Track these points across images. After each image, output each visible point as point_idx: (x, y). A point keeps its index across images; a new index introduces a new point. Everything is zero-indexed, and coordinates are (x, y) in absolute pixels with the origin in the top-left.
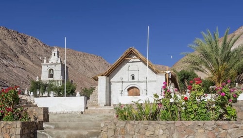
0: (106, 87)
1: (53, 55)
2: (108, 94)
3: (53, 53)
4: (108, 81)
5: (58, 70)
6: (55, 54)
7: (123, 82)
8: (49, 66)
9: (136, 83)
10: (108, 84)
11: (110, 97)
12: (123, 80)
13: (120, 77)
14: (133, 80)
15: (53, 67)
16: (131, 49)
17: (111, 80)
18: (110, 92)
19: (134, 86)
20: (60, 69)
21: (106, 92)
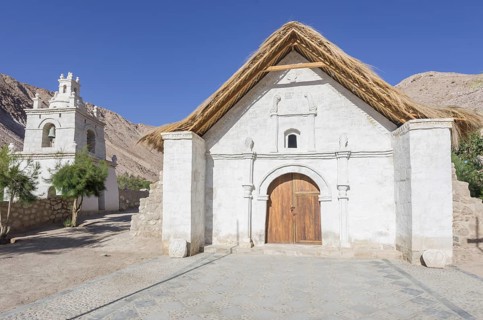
0: (195, 174)
1: (61, 89)
2: (201, 197)
3: (61, 85)
4: (202, 151)
5: (68, 125)
6: (65, 87)
7: (255, 157)
8: (44, 116)
9: (303, 162)
10: (201, 162)
11: (208, 209)
12: (255, 150)
13: (243, 139)
14: (293, 151)
15: (54, 118)
16: (291, 26)
17: (213, 150)
18: (209, 193)
19: (295, 170)
20: (73, 125)
21: (194, 191)
